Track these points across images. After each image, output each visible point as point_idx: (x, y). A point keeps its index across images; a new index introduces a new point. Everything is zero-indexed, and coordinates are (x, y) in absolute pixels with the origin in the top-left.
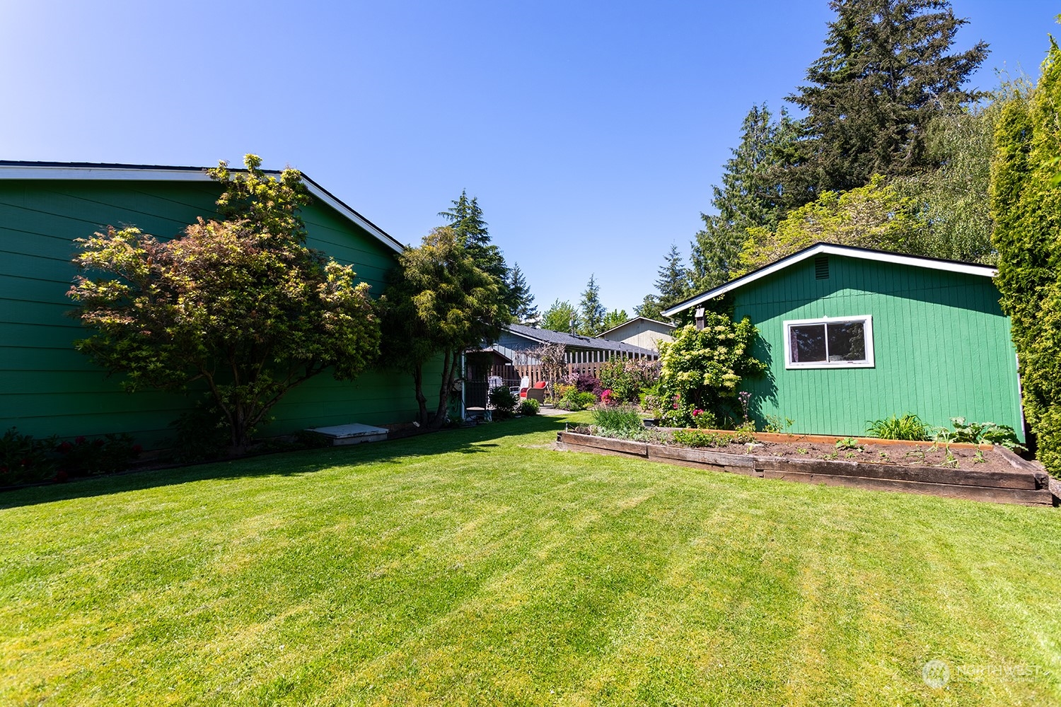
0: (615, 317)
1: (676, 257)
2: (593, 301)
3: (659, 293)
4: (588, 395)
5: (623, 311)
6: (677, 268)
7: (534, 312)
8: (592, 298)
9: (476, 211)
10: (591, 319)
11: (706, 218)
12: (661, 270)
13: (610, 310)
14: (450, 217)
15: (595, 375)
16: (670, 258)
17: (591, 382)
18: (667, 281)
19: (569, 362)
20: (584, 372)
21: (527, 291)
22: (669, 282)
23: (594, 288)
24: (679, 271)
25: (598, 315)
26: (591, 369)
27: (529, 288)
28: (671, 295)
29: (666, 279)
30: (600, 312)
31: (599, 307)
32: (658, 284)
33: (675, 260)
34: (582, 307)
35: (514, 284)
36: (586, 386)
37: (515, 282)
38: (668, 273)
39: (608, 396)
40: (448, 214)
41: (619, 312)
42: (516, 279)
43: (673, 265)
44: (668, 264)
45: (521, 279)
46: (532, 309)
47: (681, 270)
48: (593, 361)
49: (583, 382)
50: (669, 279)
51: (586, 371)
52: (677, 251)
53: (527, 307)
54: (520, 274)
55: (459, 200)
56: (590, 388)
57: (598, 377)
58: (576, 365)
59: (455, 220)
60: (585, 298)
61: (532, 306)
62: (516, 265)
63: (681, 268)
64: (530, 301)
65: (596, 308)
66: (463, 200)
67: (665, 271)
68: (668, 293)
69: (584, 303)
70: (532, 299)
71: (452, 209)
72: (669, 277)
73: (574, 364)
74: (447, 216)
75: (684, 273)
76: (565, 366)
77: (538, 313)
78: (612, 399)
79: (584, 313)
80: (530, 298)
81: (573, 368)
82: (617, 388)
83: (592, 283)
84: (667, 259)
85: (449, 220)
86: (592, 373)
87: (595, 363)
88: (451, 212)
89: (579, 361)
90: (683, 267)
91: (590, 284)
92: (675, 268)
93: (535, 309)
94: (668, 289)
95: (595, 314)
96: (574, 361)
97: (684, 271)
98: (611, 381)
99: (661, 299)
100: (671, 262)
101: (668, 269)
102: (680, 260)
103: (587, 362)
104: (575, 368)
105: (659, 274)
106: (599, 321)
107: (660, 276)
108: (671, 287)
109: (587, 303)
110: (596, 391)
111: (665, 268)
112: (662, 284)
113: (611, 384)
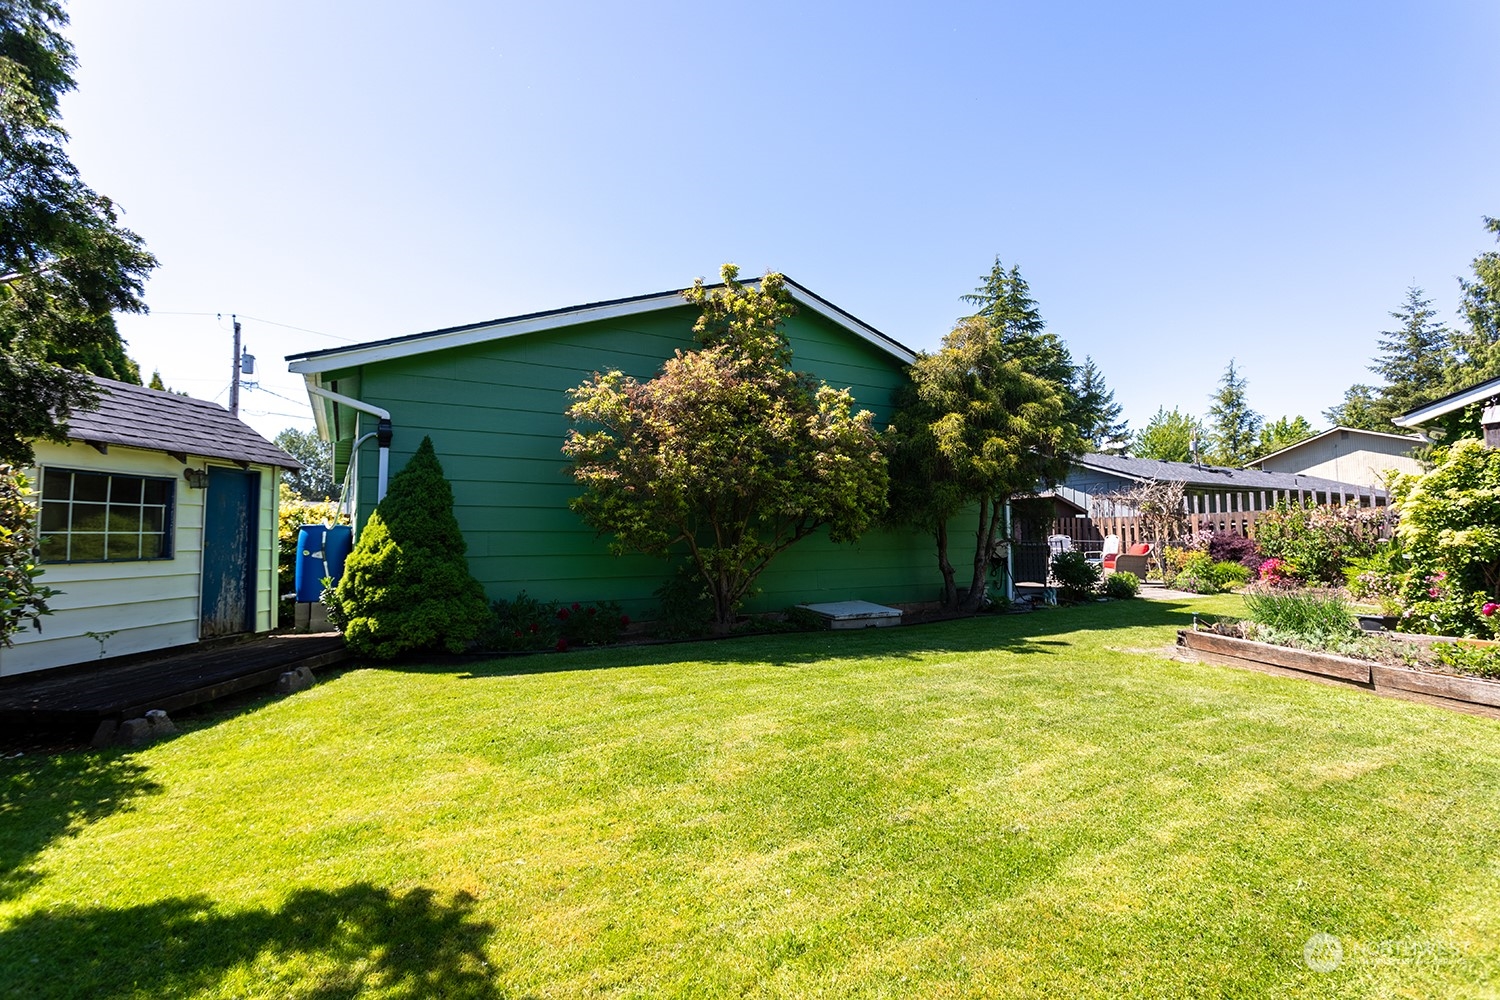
0: (1283, 431)
1: (1421, 310)
2: (1234, 406)
3: (1381, 381)
4: (1233, 566)
6: (1425, 330)
7: (1122, 431)
8: (1232, 400)
9: (1018, 285)
10: (1231, 436)
12: (1387, 339)
13: (1272, 419)
14: (978, 301)
15: (1245, 534)
16: (1408, 313)
17: (1237, 544)
18: (1400, 359)
19: (1192, 511)
20: (1222, 528)
21: (1108, 399)
22: (1405, 359)
23: (1236, 384)
24: (1430, 335)
25: (1246, 429)
26: (1238, 524)
27: (1111, 393)
28: (1411, 383)
29: (1398, 354)
30: (1251, 424)
31: (1247, 414)
32: (1378, 365)
33: (1418, 316)
34: (1212, 416)
35: (1085, 390)
36: (1228, 552)
37: (1088, 386)
38: (1403, 342)
39: (1274, 569)
40: (975, 297)
41: (1291, 422)
42: (1089, 381)
43: (1414, 325)
44: (1401, 326)
45: (1098, 380)
46: (1119, 427)
47: (1436, 333)
48: (1240, 509)
49: (1222, 545)
50: (1406, 354)
51: (1228, 525)
52: (1421, 299)
53: (1110, 424)
54: (1096, 372)
55: (991, 275)
56: (1235, 555)
57: (1251, 536)
58: (1206, 517)
59: (985, 305)
60: (1217, 401)
61: (1118, 420)
62: (1088, 359)
63: (1434, 328)
64: (1114, 414)
65: (1241, 418)
66: (997, 272)
67: (1394, 340)
68: (1402, 379)
69: (1216, 411)
70: (1118, 411)
71: (980, 289)
72: (1405, 349)
73: (1201, 515)
74: (973, 300)
75: (1442, 338)
76: (1185, 518)
77: (1130, 432)
78: (1283, 575)
79: (1216, 427)
80: (1114, 410)
81: (1200, 522)
82: (1293, 556)
83: (1232, 375)
84: (1398, 316)
85: (977, 305)
86: (1239, 530)
87: (1246, 513)
88: (979, 294)
89: (1213, 509)
90: (1441, 327)
91: (1229, 378)
92: (1421, 331)
93: (1124, 427)
94: (1403, 371)
95: (1241, 428)
96: (1202, 510)
97: (1441, 334)
98: (1280, 543)
99: (1386, 393)
100: (1408, 320)
101: (1402, 334)
102: (1431, 314)
103: (1229, 510)
104: (1205, 521)
105: (1381, 345)
106: (1248, 439)
107: (1382, 349)
108: (1411, 368)
109: (1223, 409)
110: (1249, 561)
111: (1395, 335)
112: (1388, 364)
113: (1280, 548)
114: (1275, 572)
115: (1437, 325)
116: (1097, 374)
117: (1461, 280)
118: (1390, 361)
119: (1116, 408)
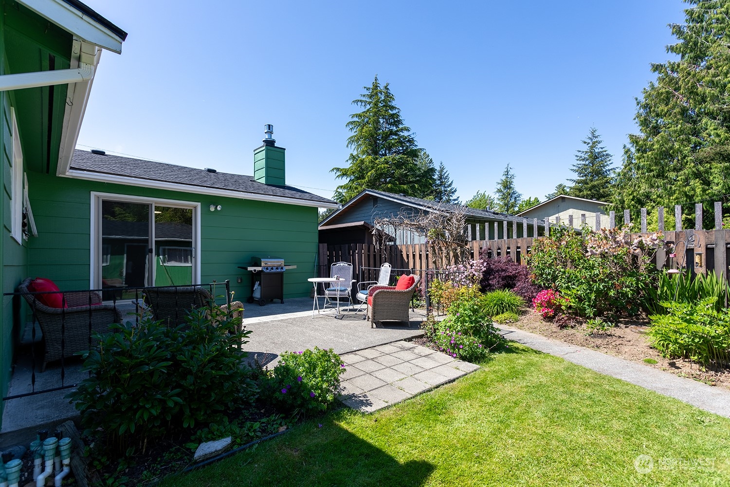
0: (529, 203)
1: (594, 140)
2: (508, 188)
3: (576, 176)
4: (506, 295)
5: (536, 199)
6: (597, 151)
7: (456, 202)
8: (507, 185)
9: (388, 96)
10: (506, 205)
11: (657, 68)
12: (579, 154)
13: (525, 197)
14: (363, 104)
15: (518, 260)
16: (589, 141)
17: (511, 271)
18: (584, 165)
19: (474, 238)
20: (499, 254)
21: (450, 185)
22: (587, 165)
23: (510, 177)
24: (599, 153)
25: (513, 200)
26: (513, 251)
27: (452, 182)
28: (589, 177)
29: (584, 163)
30: (515, 198)
31: (514, 193)
32: (575, 168)
33: (594, 143)
34: (498, 194)
35: (439, 180)
36: (504, 278)
37: (440, 178)
38: (586, 156)
39: (549, 302)
40: (361, 101)
41: (532, 199)
42: (441, 175)
43: (592, 147)
44: (586, 148)
45: (446, 175)
46: (455, 200)
47: (602, 152)
48: (515, 236)
49: (498, 271)
50: (587, 162)
51: (503, 251)
52: (596, 134)
53: (451, 198)
54: (445, 171)
55: (371, 87)
56: (509, 283)
57: (524, 262)
58: (486, 244)
59: (368, 107)
60: (499, 186)
61: (454, 197)
62: (441, 163)
63: (601, 150)
64: (453, 193)
65: (510, 195)
66: (376, 87)
67: (583, 155)
68: (585, 175)
69: (499, 191)
70: (455, 191)
71: (364, 96)
72: (587, 160)
73: (482, 242)
74: (360, 103)
75: (603, 155)
76: (466, 244)
77: (460, 203)
78: (558, 309)
79: (499, 199)
80: (453, 191)
81: (481, 248)
82: (568, 288)
83: (507, 172)
84: (585, 143)
85: (363, 107)
86: (513, 256)
87: (520, 240)
88: (364, 99)
89: (491, 237)
90: (604, 149)
91: (506, 173)
92: (595, 151)
93: (457, 200)
94: (586, 171)
95: (511, 200)
96: (483, 238)
97: (604, 153)
98: (554, 272)
99: (578, 182)
100: (589, 145)
101: (586, 152)
102: (599, 142)
103: (505, 237)
104: (484, 248)
105: (576, 158)
106: (513, 206)
107: (577, 160)
108: (590, 170)
109: (503, 190)
110: (522, 288)
111: (583, 152)
112: (579, 168)
113: (555, 278)
114: (549, 304)
115: (602, 148)
116: (445, 172)
117: (636, 99)
118: (580, 166)
119: (454, 190)
